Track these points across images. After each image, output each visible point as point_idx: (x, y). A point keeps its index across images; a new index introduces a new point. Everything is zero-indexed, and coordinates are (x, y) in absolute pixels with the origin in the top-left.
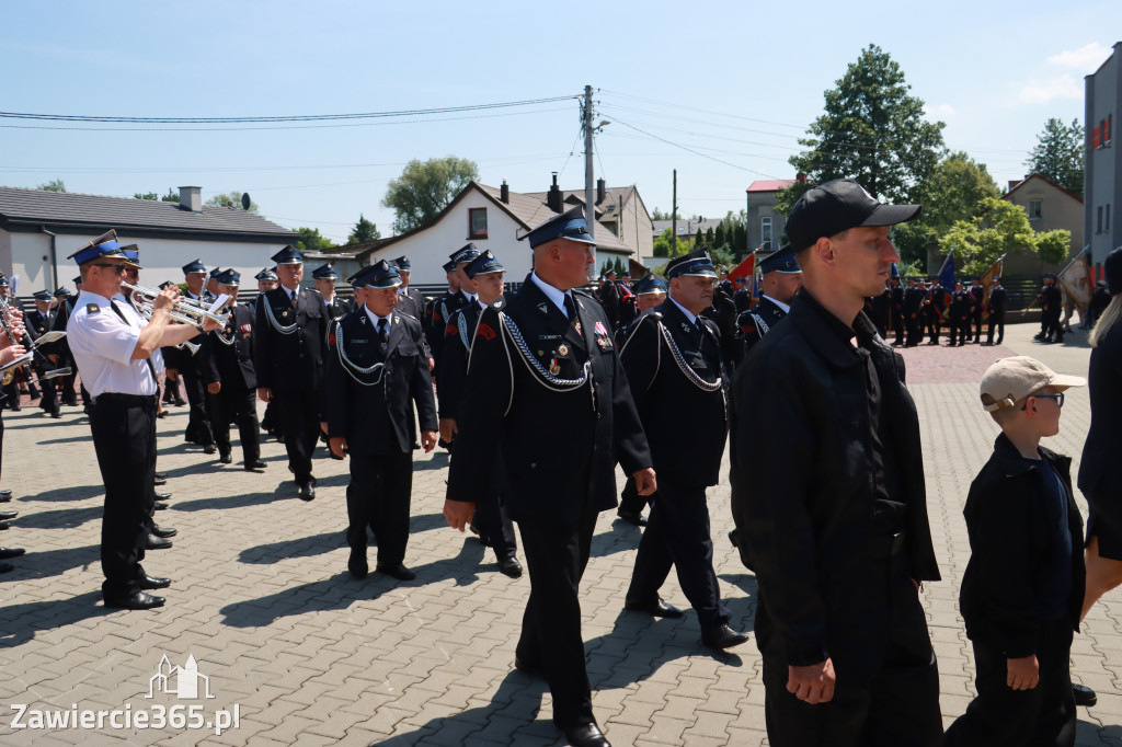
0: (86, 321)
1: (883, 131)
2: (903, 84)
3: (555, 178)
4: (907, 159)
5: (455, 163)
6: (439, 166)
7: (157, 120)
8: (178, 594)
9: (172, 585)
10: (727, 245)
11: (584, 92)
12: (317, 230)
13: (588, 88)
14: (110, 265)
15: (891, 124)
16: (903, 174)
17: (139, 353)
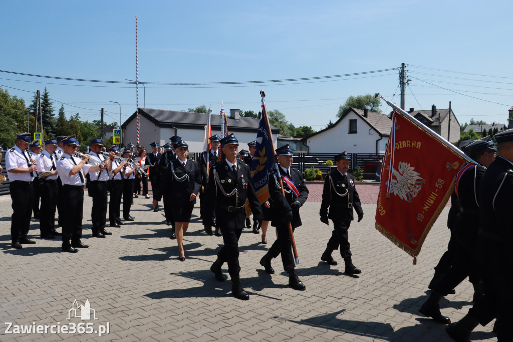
6: (363, 99)
11: (401, 66)
12: (311, 127)
14: (71, 146)
17: (71, 173)
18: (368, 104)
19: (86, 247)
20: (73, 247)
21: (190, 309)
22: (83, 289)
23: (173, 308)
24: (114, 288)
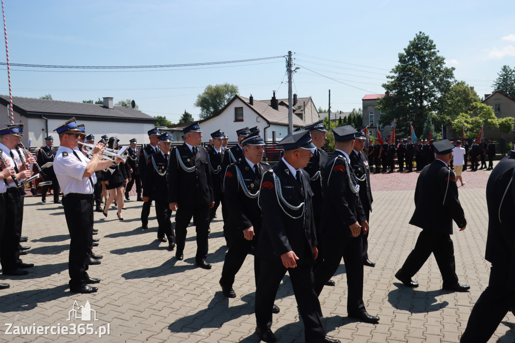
0: (62, 160)
1: (426, 72)
2: (435, 50)
3: (274, 93)
4: (437, 85)
5: (228, 87)
6: (221, 88)
7: (94, 67)
8: (104, 286)
9: (101, 282)
10: (353, 124)
11: (288, 54)
12: (165, 117)
13: (290, 52)
14: (73, 134)
15: (429, 68)
16: (435, 92)
18: (226, 93)
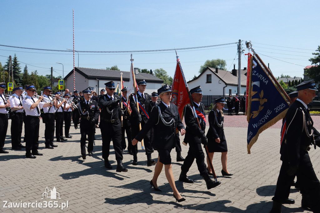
5: (220, 61)
6: (215, 61)
11: (239, 42)
17: (31, 108)
18: (218, 64)
19: (41, 155)
20: (33, 155)
21: (107, 193)
22: (39, 181)
23: (96, 192)
24: (59, 180)
